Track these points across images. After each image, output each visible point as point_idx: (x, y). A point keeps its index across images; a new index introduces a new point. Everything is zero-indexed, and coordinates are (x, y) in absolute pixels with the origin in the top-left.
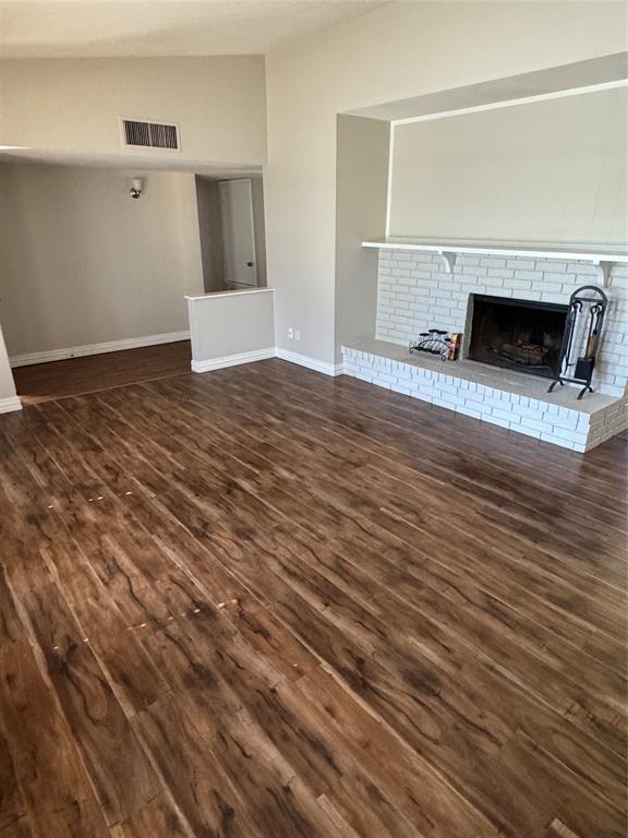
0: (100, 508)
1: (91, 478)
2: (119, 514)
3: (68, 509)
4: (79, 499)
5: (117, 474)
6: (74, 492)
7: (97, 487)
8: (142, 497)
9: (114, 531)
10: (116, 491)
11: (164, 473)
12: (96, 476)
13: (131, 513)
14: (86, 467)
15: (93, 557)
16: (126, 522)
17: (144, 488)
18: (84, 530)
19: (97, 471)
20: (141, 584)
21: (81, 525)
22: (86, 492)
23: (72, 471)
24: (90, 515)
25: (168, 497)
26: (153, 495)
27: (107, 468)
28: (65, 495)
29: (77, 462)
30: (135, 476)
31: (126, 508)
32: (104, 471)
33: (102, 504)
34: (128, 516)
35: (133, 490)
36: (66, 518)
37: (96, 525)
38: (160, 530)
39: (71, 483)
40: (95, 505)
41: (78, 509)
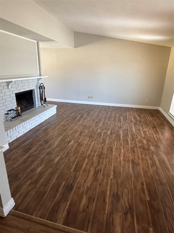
0: (142, 142)
1: (140, 151)
2: (138, 139)
3: (149, 145)
4: (146, 146)
5: (133, 149)
6: (147, 149)
7: (140, 147)
8: (131, 140)
9: (141, 136)
10: (136, 144)
11: (121, 143)
12: (139, 151)
13: (136, 138)
14: (140, 155)
15: (147, 135)
16: (138, 137)
17: (129, 142)
18: (147, 139)
19: (138, 152)
20: (141, 129)
21: (147, 141)
22: (143, 147)
23: (145, 156)
24: (145, 142)
25: (126, 137)
26: (129, 139)
27: (134, 152)
28: (149, 149)
29: (142, 159)
30: (129, 146)
31: (136, 139)
32: (136, 151)
33: (141, 143)
34: (137, 138)
35: (132, 142)
36: (150, 143)
37: (144, 139)
38: (133, 133)
39: (146, 152)
40: (143, 143)
41: (147, 144)
